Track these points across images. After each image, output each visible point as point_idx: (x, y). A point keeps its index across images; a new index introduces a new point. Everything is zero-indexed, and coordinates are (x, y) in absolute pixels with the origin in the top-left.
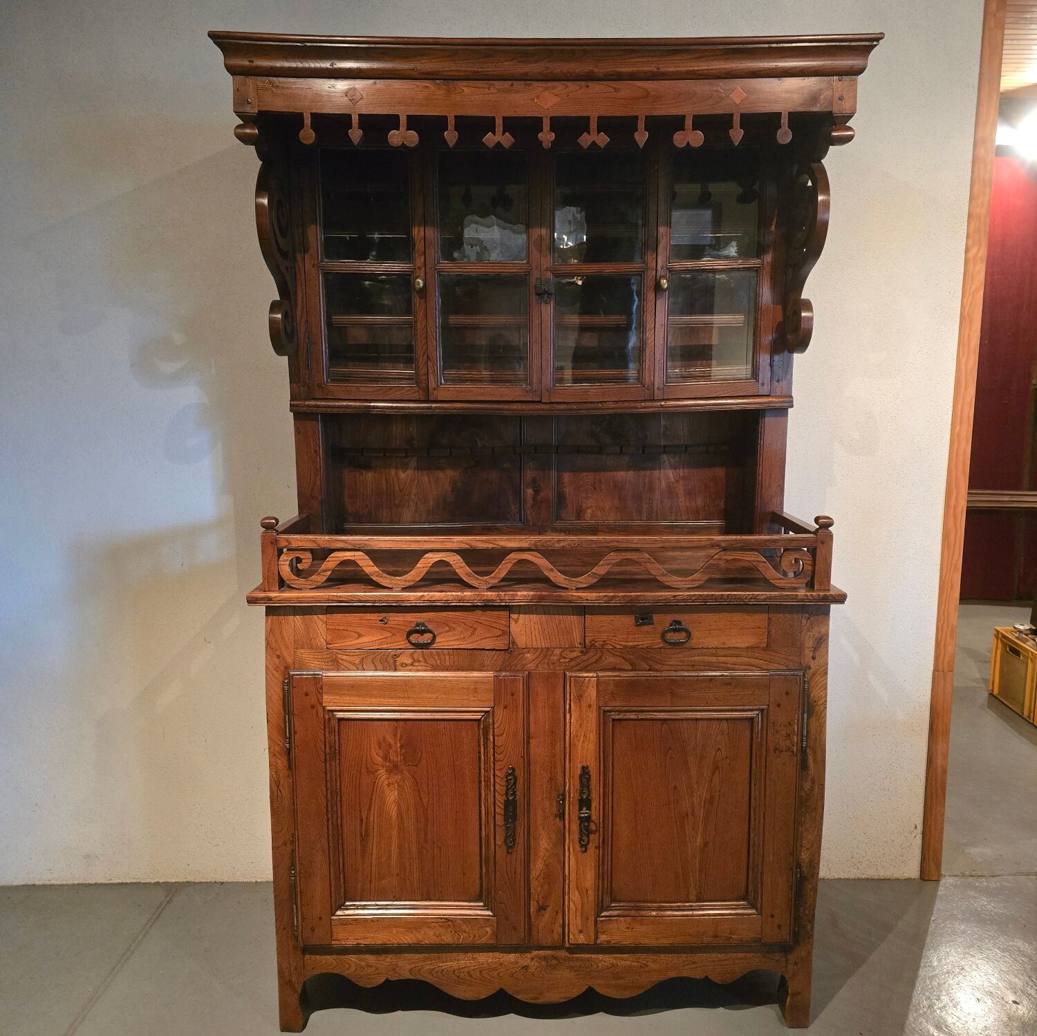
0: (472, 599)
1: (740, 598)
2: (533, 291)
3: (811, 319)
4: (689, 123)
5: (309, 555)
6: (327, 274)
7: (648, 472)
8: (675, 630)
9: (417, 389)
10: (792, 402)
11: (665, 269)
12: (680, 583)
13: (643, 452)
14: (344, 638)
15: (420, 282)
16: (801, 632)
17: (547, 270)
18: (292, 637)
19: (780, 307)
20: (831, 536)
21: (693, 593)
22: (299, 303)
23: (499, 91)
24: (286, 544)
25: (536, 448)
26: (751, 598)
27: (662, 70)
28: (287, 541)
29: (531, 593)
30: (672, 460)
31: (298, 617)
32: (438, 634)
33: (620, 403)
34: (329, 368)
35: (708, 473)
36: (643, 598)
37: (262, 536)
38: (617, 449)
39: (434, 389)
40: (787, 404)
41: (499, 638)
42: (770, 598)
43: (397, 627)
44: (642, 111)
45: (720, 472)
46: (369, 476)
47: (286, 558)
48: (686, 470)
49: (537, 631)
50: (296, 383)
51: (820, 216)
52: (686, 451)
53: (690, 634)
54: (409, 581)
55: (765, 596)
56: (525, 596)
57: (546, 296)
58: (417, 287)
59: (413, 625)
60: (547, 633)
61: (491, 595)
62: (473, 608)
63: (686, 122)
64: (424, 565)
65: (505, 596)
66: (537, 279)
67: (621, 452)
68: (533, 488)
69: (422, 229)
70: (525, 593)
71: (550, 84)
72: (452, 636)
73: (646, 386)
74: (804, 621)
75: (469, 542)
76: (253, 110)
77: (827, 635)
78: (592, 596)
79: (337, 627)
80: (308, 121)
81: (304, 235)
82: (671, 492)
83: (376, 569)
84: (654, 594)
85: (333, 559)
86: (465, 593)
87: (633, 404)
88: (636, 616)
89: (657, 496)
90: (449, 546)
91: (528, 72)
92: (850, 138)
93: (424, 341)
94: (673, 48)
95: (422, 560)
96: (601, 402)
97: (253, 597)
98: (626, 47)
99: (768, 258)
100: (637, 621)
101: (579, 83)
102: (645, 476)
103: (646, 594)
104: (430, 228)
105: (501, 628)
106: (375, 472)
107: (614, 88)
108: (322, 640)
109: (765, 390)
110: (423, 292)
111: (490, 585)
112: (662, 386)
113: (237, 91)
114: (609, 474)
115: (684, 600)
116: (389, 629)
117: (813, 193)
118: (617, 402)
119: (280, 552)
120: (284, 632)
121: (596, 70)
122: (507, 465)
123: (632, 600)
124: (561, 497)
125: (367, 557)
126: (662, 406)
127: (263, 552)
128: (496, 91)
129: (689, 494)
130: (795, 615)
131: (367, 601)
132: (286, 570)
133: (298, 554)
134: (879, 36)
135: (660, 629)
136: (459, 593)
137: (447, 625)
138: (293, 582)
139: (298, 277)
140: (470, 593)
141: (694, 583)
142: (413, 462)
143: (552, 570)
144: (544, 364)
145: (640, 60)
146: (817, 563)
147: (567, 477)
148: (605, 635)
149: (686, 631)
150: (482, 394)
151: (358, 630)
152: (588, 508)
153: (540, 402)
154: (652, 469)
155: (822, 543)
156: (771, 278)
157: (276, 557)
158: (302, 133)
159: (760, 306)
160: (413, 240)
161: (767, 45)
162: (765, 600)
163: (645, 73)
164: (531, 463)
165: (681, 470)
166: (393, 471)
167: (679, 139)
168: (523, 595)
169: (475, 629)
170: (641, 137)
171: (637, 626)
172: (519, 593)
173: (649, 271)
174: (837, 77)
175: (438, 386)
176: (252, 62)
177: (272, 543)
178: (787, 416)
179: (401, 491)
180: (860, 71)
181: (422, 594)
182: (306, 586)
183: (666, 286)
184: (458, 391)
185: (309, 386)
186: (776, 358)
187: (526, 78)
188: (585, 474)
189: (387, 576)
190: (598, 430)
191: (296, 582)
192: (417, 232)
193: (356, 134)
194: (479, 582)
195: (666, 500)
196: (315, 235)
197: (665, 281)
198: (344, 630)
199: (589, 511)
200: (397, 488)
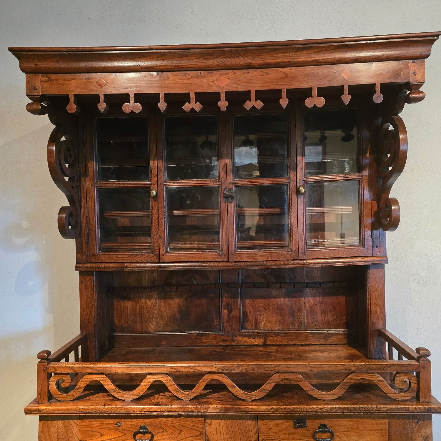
0: (178, 410)
1: (368, 410)
2: (222, 195)
3: (399, 210)
4: (315, 92)
5: (69, 377)
6: (99, 190)
7: (298, 299)
8: (322, 432)
9: (152, 255)
10: (387, 260)
11: (302, 181)
12: (324, 396)
13: (294, 287)
14: (92, 436)
15: (154, 193)
16: (412, 433)
17: (230, 183)
18: (56, 436)
19: (375, 202)
20: (429, 363)
21: (334, 406)
22: (83, 206)
23: (192, 77)
24: (54, 370)
25: (228, 285)
26: (376, 410)
27: (296, 60)
28: (54, 368)
29: (220, 406)
30: (312, 291)
31: (60, 421)
32: (156, 434)
33: (278, 262)
34: (101, 243)
35: (334, 299)
36: (298, 410)
37: (38, 365)
38: (278, 285)
39: (163, 255)
40: (384, 262)
41: (198, 437)
42: (390, 410)
43: (127, 429)
44: (284, 86)
45: (342, 299)
46: (129, 304)
47: (53, 380)
48: (321, 298)
49: (224, 432)
50: (80, 254)
51: (402, 147)
52: (320, 286)
53: (333, 435)
54: (136, 395)
55: (385, 409)
56: (215, 408)
57: (230, 198)
58: (152, 195)
59: (138, 428)
60: (232, 433)
61: (191, 407)
62: (179, 416)
63: (313, 92)
64: (146, 384)
65: (201, 408)
66: (225, 189)
67: (281, 287)
68: (228, 309)
69: (156, 161)
70: (215, 406)
71: (224, 72)
72: (165, 435)
73: (294, 251)
74: (414, 425)
75: (176, 368)
76: (38, 93)
77: (431, 434)
78: (262, 408)
79: (86, 429)
80: (72, 99)
81: (86, 167)
82: (312, 311)
83: (113, 387)
84: (306, 407)
85: (85, 380)
86: (173, 406)
87: (286, 262)
88: (294, 422)
89: (304, 314)
90: (163, 370)
91: (209, 65)
92: (422, 99)
93: (157, 227)
94: (302, 46)
95: (144, 380)
96: (266, 261)
97: (28, 410)
98: (272, 47)
99: (366, 173)
100: (295, 425)
101: (243, 70)
102: (296, 301)
103: (300, 406)
104: (160, 161)
105: (199, 430)
106: (133, 301)
107: (266, 73)
108: (76, 438)
109: (369, 253)
110: (156, 198)
111: (191, 398)
112: (303, 251)
113: (28, 83)
114: (273, 300)
115: (328, 412)
116: (121, 431)
117: (396, 133)
118: (276, 261)
119: (50, 376)
120: (51, 432)
121: (253, 62)
122: (212, 295)
123: (291, 411)
124: (245, 314)
125: (107, 378)
126: (304, 263)
127: (38, 376)
128: (190, 77)
129: (324, 312)
130: (407, 420)
131: (105, 412)
132: (53, 387)
133: (61, 377)
134: (438, 33)
135: (312, 430)
136: (169, 406)
137: (162, 428)
138: (58, 396)
139: (82, 191)
140: (176, 406)
141: (334, 396)
142: (155, 295)
143: (234, 387)
144: (230, 238)
145: (281, 55)
146: (421, 383)
147: (248, 302)
148: (273, 435)
149: (330, 432)
150: (192, 257)
151: (101, 431)
152: (262, 322)
153: (228, 261)
154: (300, 297)
155: (424, 368)
156: (369, 185)
157: (47, 380)
158: (68, 107)
159: (363, 201)
160: (151, 168)
161: (364, 42)
162: (386, 411)
163: (285, 62)
164: (226, 294)
165: (318, 298)
166: (143, 300)
167: (309, 103)
168: (213, 408)
169: (181, 431)
170: (284, 102)
171: (295, 428)
172: (210, 406)
173: (292, 183)
174: (411, 61)
175: (165, 253)
176: (37, 65)
177: (44, 370)
178: (384, 268)
179: (148, 312)
180: (427, 56)
181: (143, 407)
182: (67, 399)
183: (303, 191)
184: (178, 256)
185: (87, 255)
186: (375, 232)
187: (208, 69)
188: (259, 300)
189: (120, 392)
190: (266, 273)
191: (60, 396)
192: (153, 164)
193: (102, 106)
194: (183, 395)
195: (310, 316)
196: (93, 167)
197: (302, 188)
198: (91, 431)
199: (262, 323)
200: (145, 310)
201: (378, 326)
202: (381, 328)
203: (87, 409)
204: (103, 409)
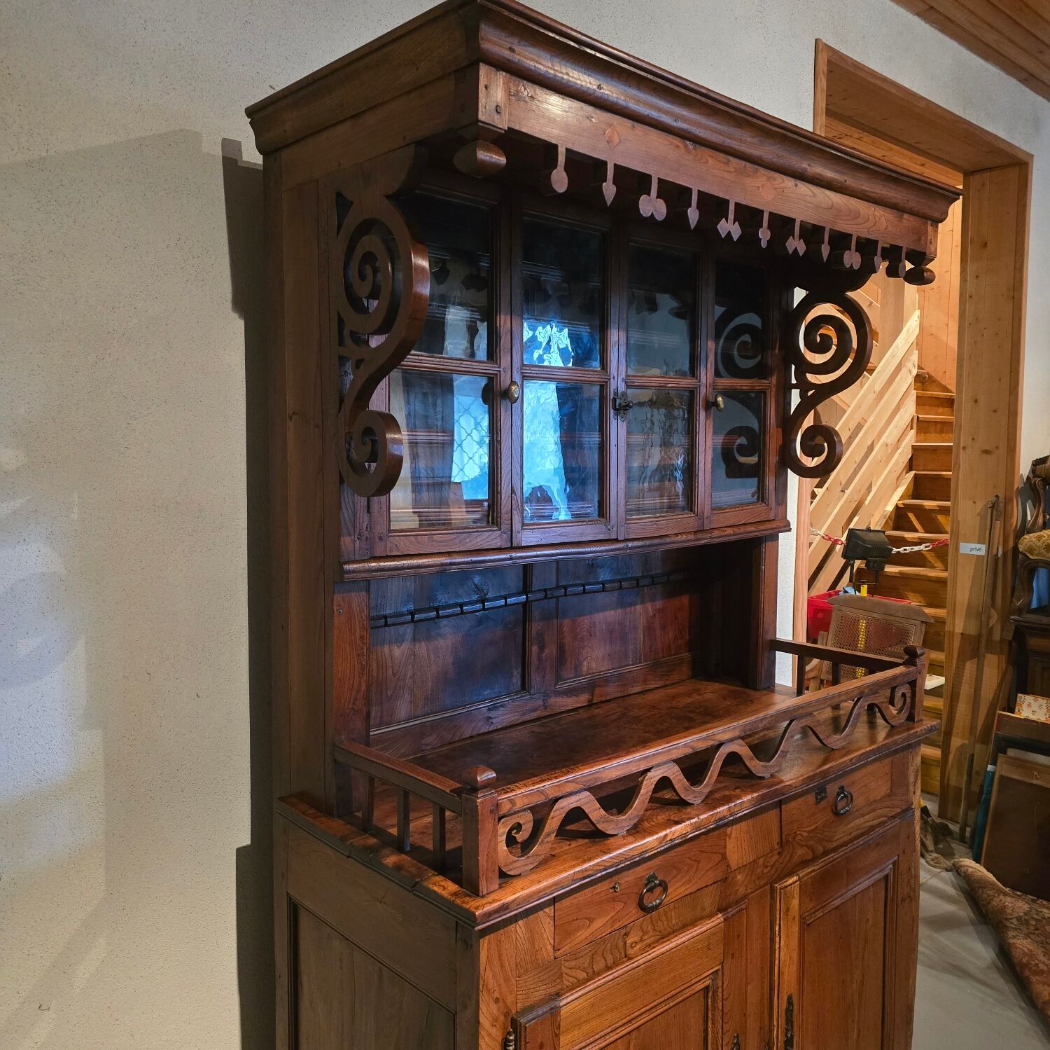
2: (610, 405)
5: (532, 816)
7: (632, 608)
9: (499, 533)
10: (786, 526)
11: (712, 386)
12: (838, 742)
14: (574, 933)
16: (908, 769)
17: (623, 380)
18: (513, 960)
19: (781, 430)
23: (735, 170)
24: (510, 806)
28: (511, 801)
30: (652, 592)
31: (520, 922)
32: (668, 884)
33: (680, 537)
35: (676, 602)
38: (617, 585)
39: (519, 532)
40: (780, 529)
41: (717, 866)
43: (629, 891)
44: (828, 223)
45: (685, 600)
48: (661, 602)
49: (746, 842)
50: (350, 536)
52: (661, 582)
54: (633, 817)
56: (751, 800)
57: (622, 411)
59: (645, 882)
60: (753, 841)
63: (852, 242)
64: (648, 789)
66: (615, 390)
67: (620, 588)
68: (539, 644)
69: (508, 318)
70: (750, 797)
71: (772, 174)
72: (679, 881)
74: (909, 757)
75: (691, 744)
76: (501, 124)
79: (566, 920)
80: (562, 159)
82: (650, 628)
83: (602, 812)
85: (558, 812)
86: (701, 817)
87: (689, 537)
88: (816, 793)
89: (640, 635)
90: (670, 755)
93: (509, 468)
95: (644, 783)
99: (774, 380)
100: (816, 799)
101: (791, 179)
102: (630, 613)
104: (517, 318)
105: (721, 851)
107: (813, 193)
108: (549, 947)
109: (772, 515)
111: (704, 797)
112: (709, 515)
114: (602, 615)
116: (620, 898)
118: (677, 535)
120: (504, 955)
122: (512, 618)
124: (562, 650)
125: (593, 797)
129: (664, 627)
130: (905, 752)
132: (502, 850)
133: (519, 819)
135: (831, 801)
137: (675, 867)
138: (511, 867)
140: (706, 815)
141: (846, 739)
142: (409, 633)
143: (752, 759)
146: (917, 694)
147: (567, 623)
148: (797, 824)
151: (590, 913)
152: (584, 660)
153: (617, 539)
154: (636, 604)
155: (920, 673)
157: (497, 835)
158: (554, 175)
160: (498, 332)
164: (536, 614)
165: (658, 602)
167: (847, 259)
168: (749, 800)
170: (825, 251)
171: (817, 803)
172: (745, 799)
173: (702, 388)
175: (521, 527)
176: (513, 51)
177: (491, 812)
178: (778, 540)
179: (395, 675)
180: (942, 220)
188: (582, 618)
189: (613, 818)
191: (514, 865)
193: (610, 190)
194: (694, 795)
198: (574, 920)
199: (585, 663)
200: (390, 672)
201: (769, 637)
202: (773, 638)
203: (586, 871)
204: (610, 860)
